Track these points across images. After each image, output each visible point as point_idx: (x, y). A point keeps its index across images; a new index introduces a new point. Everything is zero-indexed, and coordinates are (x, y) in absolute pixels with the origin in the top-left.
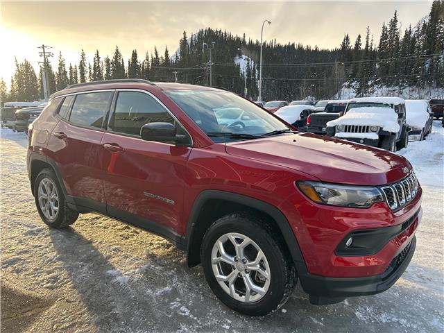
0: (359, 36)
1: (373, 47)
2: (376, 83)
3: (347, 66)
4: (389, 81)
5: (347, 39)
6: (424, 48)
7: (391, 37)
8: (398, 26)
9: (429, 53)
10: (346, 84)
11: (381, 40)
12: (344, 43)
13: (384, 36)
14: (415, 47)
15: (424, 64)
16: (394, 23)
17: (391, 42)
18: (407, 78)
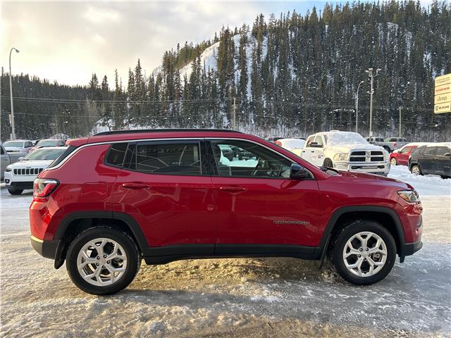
0: (106, 77)
1: (123, 89)
2: (130, 122)
3: (99, 105)
4: (142, 121)
5: (95, 78)
6: (167, 95)
7: (137, 82)
8: (142, 72)
9: (171, 99)
10: (101, 121)
11: (129, 83)
12: (92, 82)
13: (131, 80)
14: (159, 94)
15: (169, 108)
16: (138, 69)
17: (138, 86)
18: (157, 119)
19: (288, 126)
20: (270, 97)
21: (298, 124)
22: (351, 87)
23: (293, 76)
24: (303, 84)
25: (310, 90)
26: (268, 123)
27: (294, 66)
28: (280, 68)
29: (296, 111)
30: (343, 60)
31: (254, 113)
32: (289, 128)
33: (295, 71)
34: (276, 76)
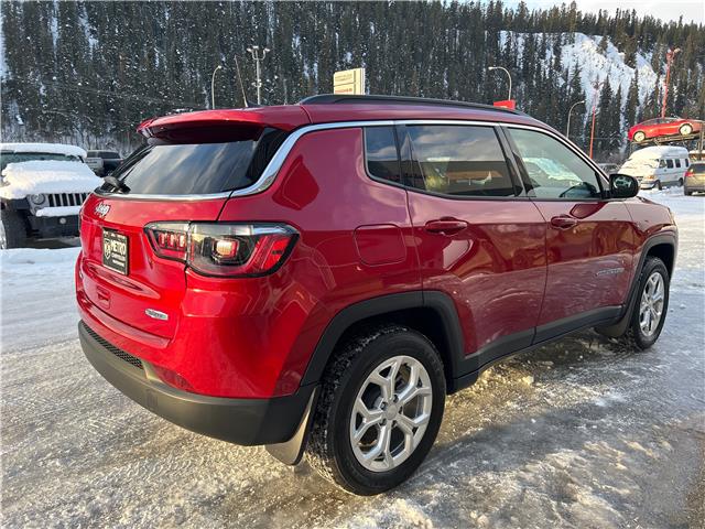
19: (96, 133)
20: (51, 75)
21: (112, 130)
22: (195, 74)
23: (92, 41)
24: (114, 59)
25: (129, 71)
26: (55, 126)
27: (90, 21)
28: (62, 21)
29: (107, 106)
30: (178, 26)
31: (19, 103)
32: (97, 136)
33: (92, 32)
34: (56, 36)
